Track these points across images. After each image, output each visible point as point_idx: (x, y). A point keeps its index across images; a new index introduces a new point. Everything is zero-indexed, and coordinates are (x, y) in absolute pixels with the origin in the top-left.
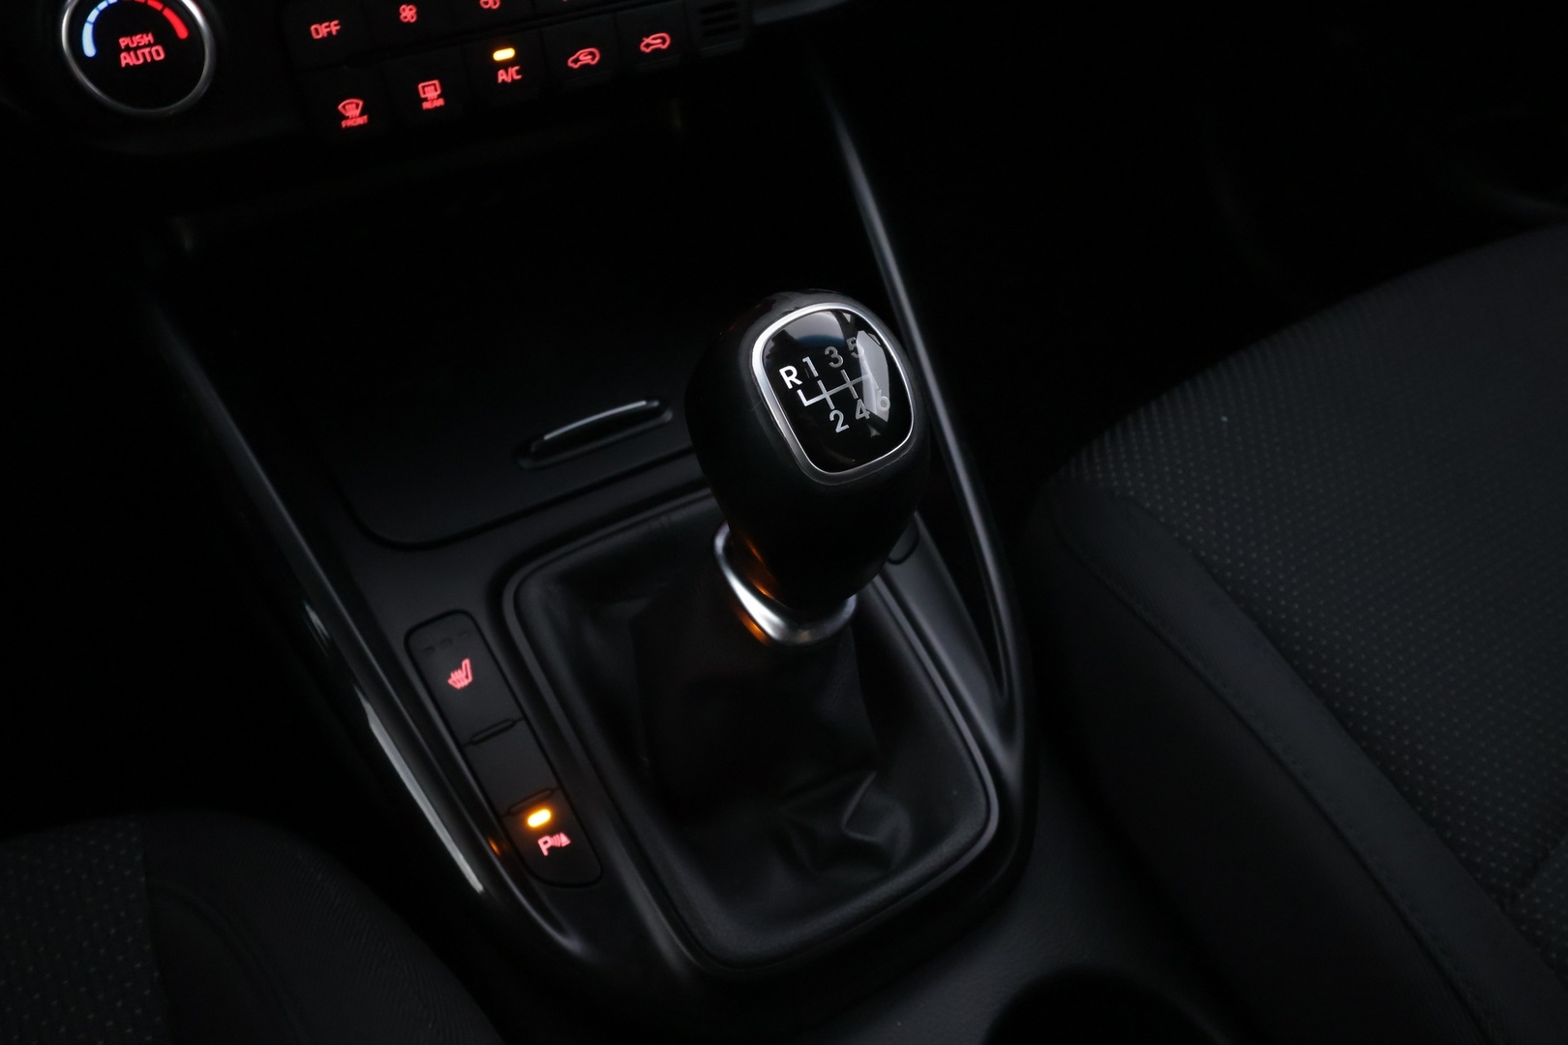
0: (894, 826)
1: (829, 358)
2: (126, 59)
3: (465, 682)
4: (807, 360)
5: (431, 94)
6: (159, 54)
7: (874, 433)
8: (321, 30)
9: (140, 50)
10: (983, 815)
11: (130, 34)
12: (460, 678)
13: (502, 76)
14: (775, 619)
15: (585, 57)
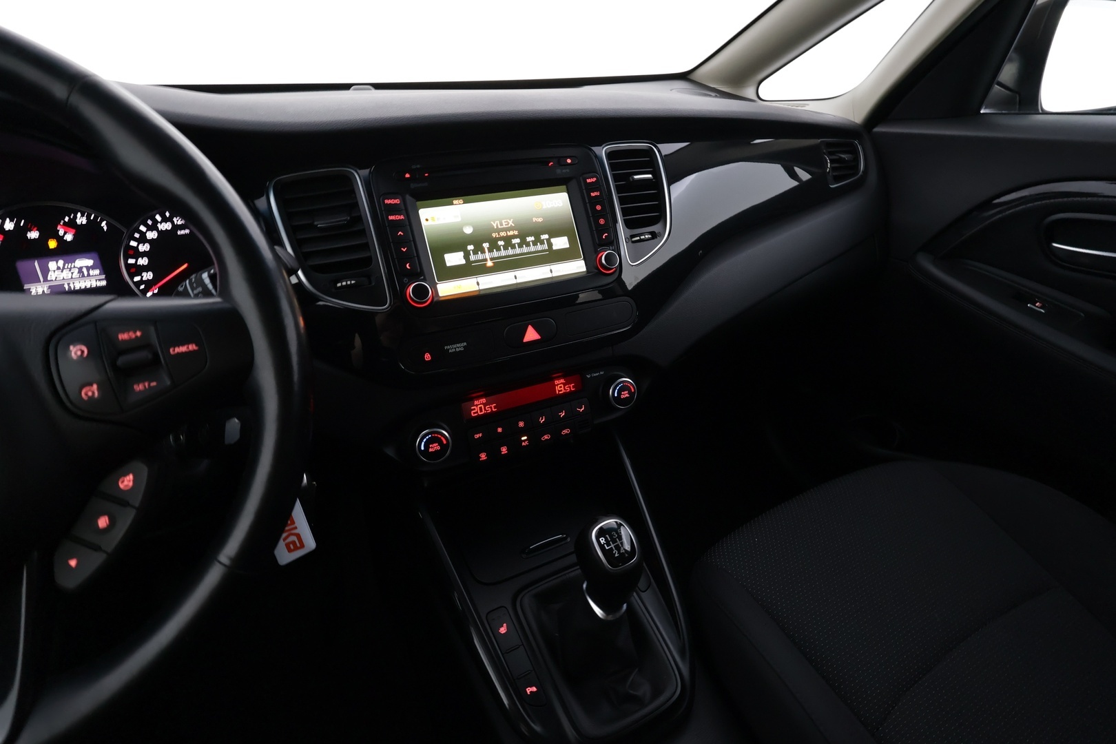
0: (645, 690)
1: (613, 535)
2: (430, 450)
3: (504, 632)
4: (607, 536)
5: (504, 450)
6: (439, 448)
7: (627, 555)
8: (477, 436)
9: (435, 447)
10: (675, 686)
11: (432, 444)
12: (503, 630)
13: (523, 444)
14: (601, 612)
15: (546, 437)
